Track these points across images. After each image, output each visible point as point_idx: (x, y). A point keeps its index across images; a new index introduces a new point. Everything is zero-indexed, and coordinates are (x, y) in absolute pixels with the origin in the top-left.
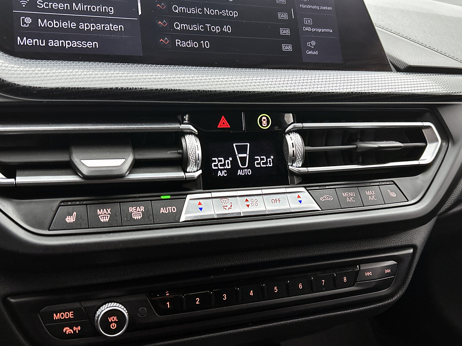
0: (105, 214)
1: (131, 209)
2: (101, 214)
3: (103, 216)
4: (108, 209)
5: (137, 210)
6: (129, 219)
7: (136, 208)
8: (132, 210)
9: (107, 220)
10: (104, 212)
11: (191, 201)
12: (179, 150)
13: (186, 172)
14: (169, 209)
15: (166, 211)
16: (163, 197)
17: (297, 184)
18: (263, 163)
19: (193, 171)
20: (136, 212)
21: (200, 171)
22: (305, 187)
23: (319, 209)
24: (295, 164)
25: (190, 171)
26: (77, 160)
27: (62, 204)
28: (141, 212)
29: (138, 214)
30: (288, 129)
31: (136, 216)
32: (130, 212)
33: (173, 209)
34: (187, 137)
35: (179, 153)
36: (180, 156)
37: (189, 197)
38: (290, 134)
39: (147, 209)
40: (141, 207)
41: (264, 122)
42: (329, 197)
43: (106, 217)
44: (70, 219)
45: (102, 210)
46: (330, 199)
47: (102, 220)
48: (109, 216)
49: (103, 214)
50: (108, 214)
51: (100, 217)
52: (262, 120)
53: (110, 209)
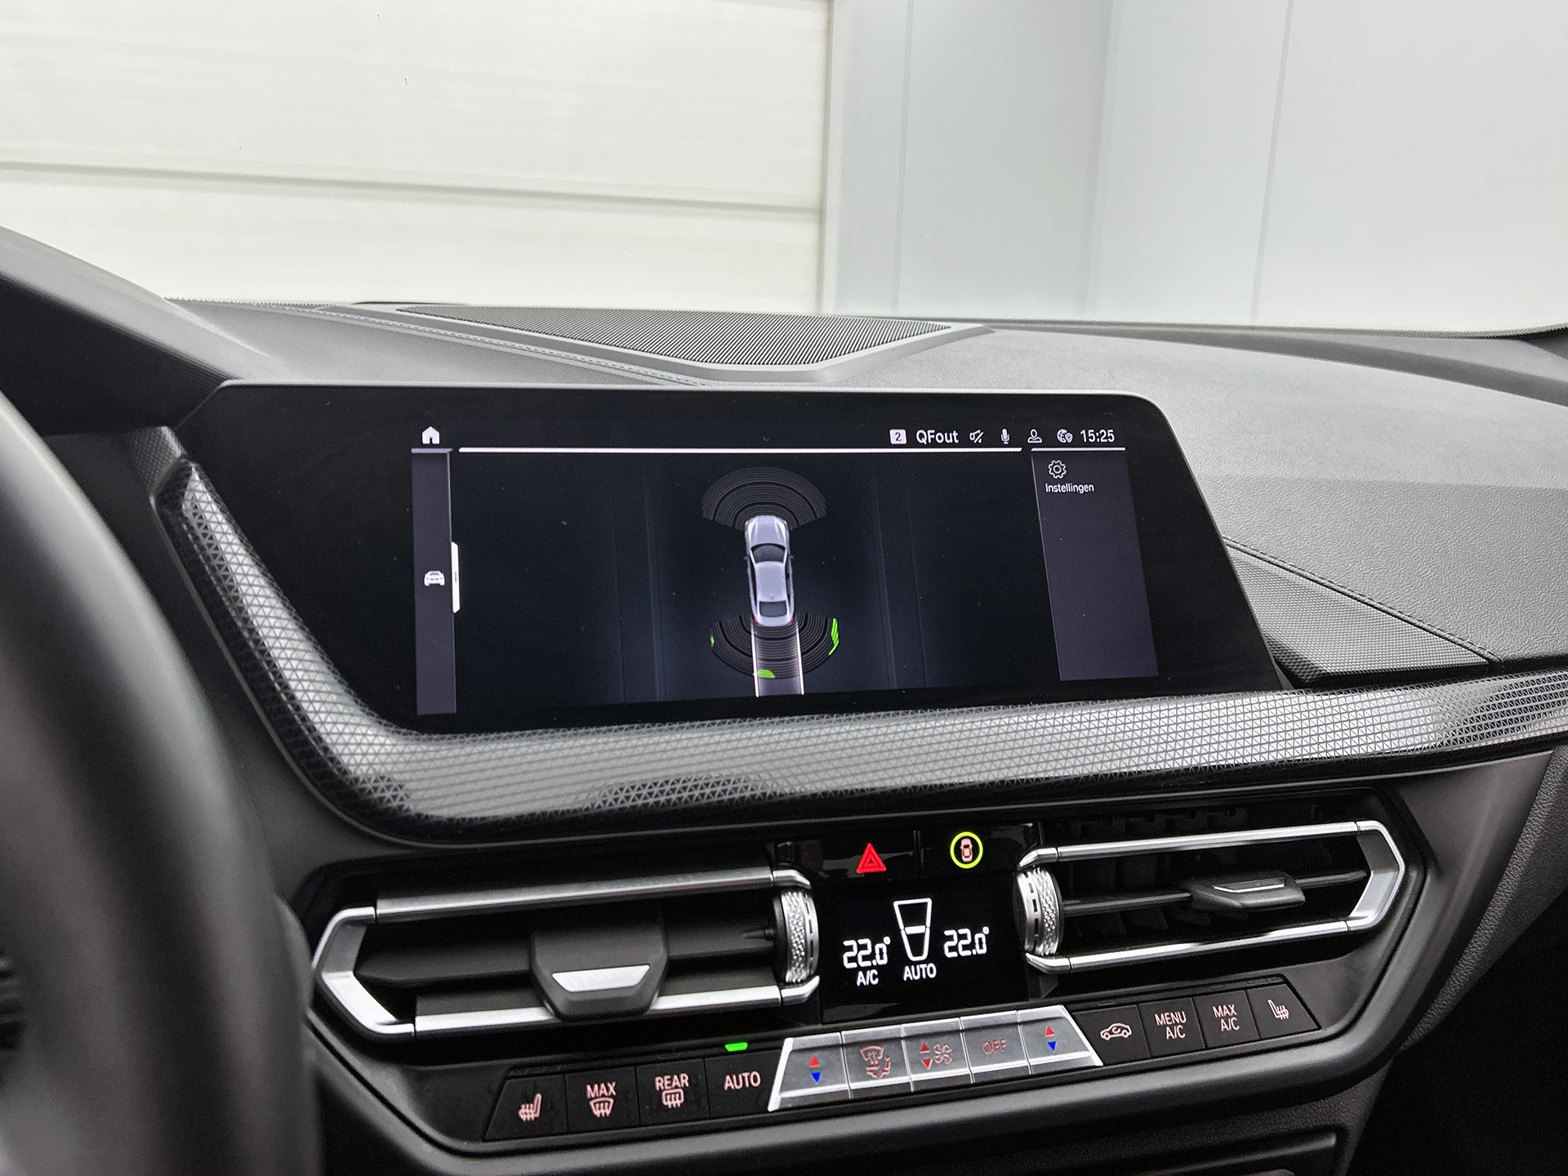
0: (603, 1096)
1: (660, 1082)
2: (596, 1098)
3: (600, 1103)
4: (609, 1085)
5: (674, 1084)
6: (655, 1107)
7: (671, 1080)
8: (661, 1085)
9: (608, 1112)
10: (601, 1092)
11: (794, 1057)
12: (768, 928)
13: (782, 983)
14: (743, 1078)
15: (738, 1084)
16: (730, 1048)
17: (1046, 997)
18: (965, 947)
19: (799, 981)
20: (672, 1090)
21: (816, 981)
22: (1066, 1004)
23: (1099, 1063)
24: (1040, 949)
25: (794, 981)
26: (545, 972)
27: (512, 1073)
28: (681, 1088)
29: (675, 1093)
30: (1023, 863)
31: (671, 1100)
32: (658, 1089)
33: (752, 1078)
34: (786, 899)
35: (768, 938)
36: (770, 944)
37: (789, 1044)
38: (1029, 873)
39: (693, 1080)
40: (682, 1075)
41: (967, 852)
42: (1122, 1029)
43: (606, 1104)
44: (528, 1113)
45: (596, 1086)
46: (1125, 1034)
47: (597, 1113)
48: (612, 1101)
49: (599, 1097)
50: (609, 1097)
51: (592, 1103)
52: (962, 847)
53: (614, 1084)
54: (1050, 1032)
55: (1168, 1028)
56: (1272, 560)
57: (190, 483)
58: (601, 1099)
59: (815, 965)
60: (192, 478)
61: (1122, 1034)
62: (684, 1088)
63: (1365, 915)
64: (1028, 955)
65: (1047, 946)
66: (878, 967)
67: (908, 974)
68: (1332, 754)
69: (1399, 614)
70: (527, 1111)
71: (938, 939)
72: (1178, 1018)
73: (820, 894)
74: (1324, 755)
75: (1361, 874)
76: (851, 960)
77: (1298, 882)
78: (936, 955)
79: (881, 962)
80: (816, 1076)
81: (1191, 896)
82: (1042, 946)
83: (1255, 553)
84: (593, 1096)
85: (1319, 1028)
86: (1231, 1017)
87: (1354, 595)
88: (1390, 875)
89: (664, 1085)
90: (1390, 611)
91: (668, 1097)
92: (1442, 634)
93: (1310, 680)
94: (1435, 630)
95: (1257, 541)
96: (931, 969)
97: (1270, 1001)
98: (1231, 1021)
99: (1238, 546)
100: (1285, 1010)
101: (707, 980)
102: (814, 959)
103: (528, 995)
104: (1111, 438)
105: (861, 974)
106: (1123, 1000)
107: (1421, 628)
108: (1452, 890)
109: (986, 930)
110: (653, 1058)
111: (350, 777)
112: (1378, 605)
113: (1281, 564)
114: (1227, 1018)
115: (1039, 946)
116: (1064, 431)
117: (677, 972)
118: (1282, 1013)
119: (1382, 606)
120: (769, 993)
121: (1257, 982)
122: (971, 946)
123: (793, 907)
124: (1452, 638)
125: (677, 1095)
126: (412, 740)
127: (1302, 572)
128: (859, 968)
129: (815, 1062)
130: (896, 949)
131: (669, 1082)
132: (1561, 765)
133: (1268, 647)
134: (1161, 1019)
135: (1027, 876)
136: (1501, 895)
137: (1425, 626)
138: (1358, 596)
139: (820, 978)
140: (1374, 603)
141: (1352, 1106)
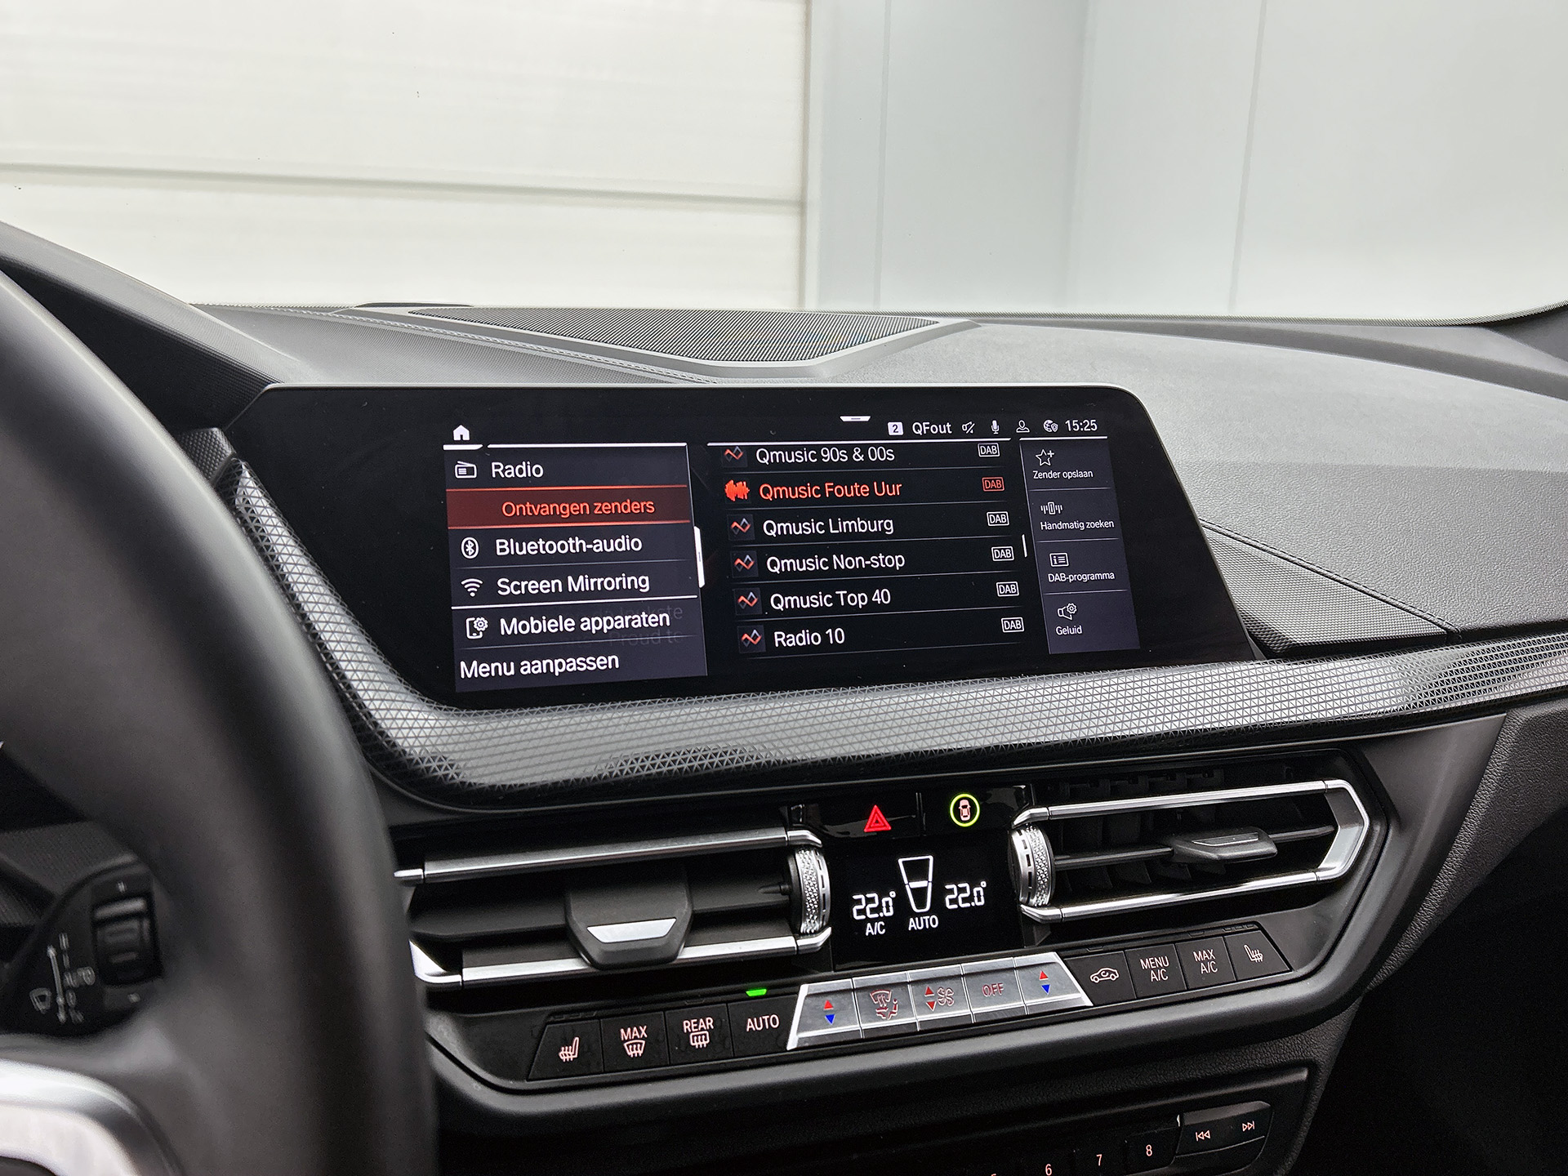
0: (636, 1038)
1: (687, 1025)
2: (628, 1040)
3: (632, 1044)
4: (641, 1028)
5: (700, 1027)
6: (683, 1048)
7: (698, 1023)
8: (688, 1027)
9: (640, 1052)
10: (634, 1035)
11: (809, 1001)
12: (783, 884)
13: (798, 934)
14: (763, 1020)
15: (759, 1026)
16: (751, 993)
17: (1041, 944)
18: (965, 900)
19: (813, 931)
20: (698, 1032)
21: (828, 931)
22: (1058, 951)
23: (1089, 1003)
24: (1033, 901)
25: (808, 931)
26: (581, 926)
27: (552, 1019)
28: (707, 1030)
29: (701, 1035)
30: (1018, 821)
31: (697, 1041)
32: (685, 1031)
33: (772, 1021)
34: (799, 857)
35: (783, 893)
36: (786, 898)
37: (804, 989)
38: (1022, 831)
39: (718, 1024)
40: (707, 1019)
41: (965, 812)
42: (1110, 972)
43: (639, 1045)
44: (568, 1054)
45: (629, 1030)
46: (1113, 977)
47: (630, 1053)
48: (644, 1042)
49: (632, 1040)
50: (640, 1039)
51: (625, 1045)
52: (960, 808)
53: (645, 1027)
54: (1044, 976)
55: (1152, 972)
56: (1246, 539)
57: (242, 480)
58: (634, 1041)
59: (827, 917)
60: (243, 475)
61: (1111, 978)
62: (710, 1030)
63: (1333, 865)
64: (1022, 906)
65: (1040, 898)
66: (884, 919)
67: (912, 924)
68: (1301, 718)
69: (1364, 589)
70: (566, 1052)
71: (939, 892)
72: (1160, 962)
73: (830, 852)
74: (1294, 719)
75: (1328, 829)
76: (860, 912)
77: (1270, 836)
78: (938, 907)
79: (887, 914)
80: (830, 1018)
81: (1173, 851)
82: (1035, 898)
83: (1229, 533)
84: (626, 1038)
85: (1291, 969)
86: (1210, 961)
87: (1322, 571)
88: (1356, 829)
89: (690, 1027)
90: (1356, 585)
91: (695, 1038)
92: (1404, 606)
93: (1281, 650)
94: (1397, 603)
95: (1231, 522)
96: (934, 920)
97: (1245, 946)
98: (1210, 965)
99: (1214, 527)
100: (1259, 954)
101: (729, 932)
102: (826, 911)
103: (564, 948)
104: (1094, 427)
105: (869, 925)
106: (1110, 947)
107: (1384, 601)
108: (1413, 843)
109: (984, 884)
110: (680, 1003)
111: (399, 749)
112: (1344, 581)
113: (1254, 543)
114: (1206, 962)
115: (1033, 898)
116: (1050, 422)
117: (701, 925)
118: (1257, 957)
119: (1348, 582)
120: (787, 942)
121: (1234, 929)
122: (970, 899)
123: (806, 863)
124: (1413, 610)
125: (703, 1037)
126: (453, 715)
127: (1274, 551)
128: (868, 920)
129: (829, 1005)
131: (696, 1025)
132: (1514, 726)
133: (1242, 620)
134: (1146, 964)
135: (1021, 834)
136: (1458, 847)
137: (1388, 599)
138: (1326, 572)
139: (832, 929)
140: (1341, 579)
141: (1323, 1043)
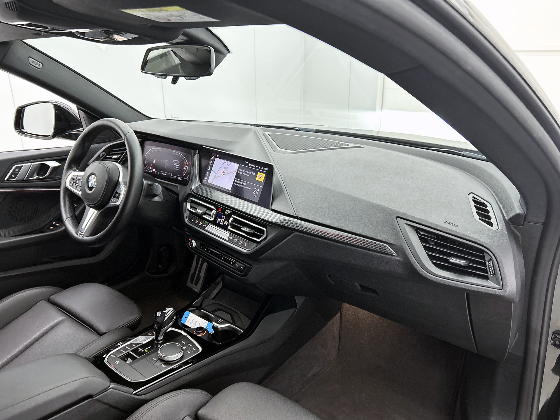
16: (206, 223)
22: (229, 233)
23: (227, 240)
24: (229, 226)
25: (211, 219)
33: (205, 226)
34: (213, 211)
44: (193, 220)
46: (231, 239)
48: (197, 222)
55: (235, 240)
62: (201, 224)
71: (224, 221)
72: (237, 240)
75: (262, 235)
76: (217, 220)
78: (223, 223)
80: (209, 228)
85: (247, 249)
86: (241, 243)
90: (293, 205)
113: (289, 195)
118: (246, 245)
122: (226, 223)
130: (221, 220)
133: (271, 203)
